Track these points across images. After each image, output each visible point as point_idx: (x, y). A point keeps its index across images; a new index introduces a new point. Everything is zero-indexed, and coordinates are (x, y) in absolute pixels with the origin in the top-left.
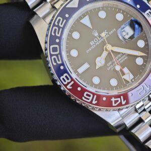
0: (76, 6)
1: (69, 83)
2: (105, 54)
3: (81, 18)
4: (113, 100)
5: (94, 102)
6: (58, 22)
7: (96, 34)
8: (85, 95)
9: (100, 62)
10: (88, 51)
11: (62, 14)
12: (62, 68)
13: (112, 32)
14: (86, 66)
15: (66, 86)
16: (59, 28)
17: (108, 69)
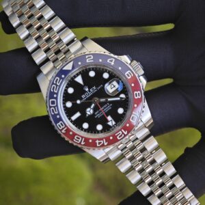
0: (70, 69)
1: (63, 129)
2: (93, 106)
4: (97, 142)
5: (83, 143)
6: (56, 81)
7: (87, 89)
8: (75, 138)
9: (89, 111)
11: (59, 75)
12: (58, 117)
13: (100, 87)
14: (78, 115)
15: (61, 130)
16: (57, 86)
17: (96, 117)
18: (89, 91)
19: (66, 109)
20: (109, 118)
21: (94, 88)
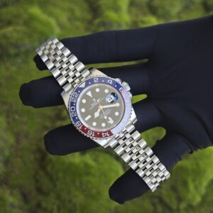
0: (84, 87)
1: (80, 126)
2: (99, 110)
3: (86, 92)
4: (103, 134)
5: (93, 135)
6: (75, 95)
7: (94, 100)
8: (88, 132)
9: (97, 114)
10: (90, 109)
11: (77, 91)
12: (77, 118)
14: (89, 117)
16: (75, 98)
19: (81, 113)
20: (110, 118)
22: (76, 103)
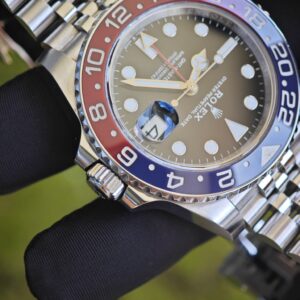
0: (264, 149)
3: (248, 135)
6: (289, 116)
7: (215, 111)
10: (224, 79)
13: (187, 120)
17: (182, 53)
18: (208, 108)
21: (198, 117)
22: (281, 88)
